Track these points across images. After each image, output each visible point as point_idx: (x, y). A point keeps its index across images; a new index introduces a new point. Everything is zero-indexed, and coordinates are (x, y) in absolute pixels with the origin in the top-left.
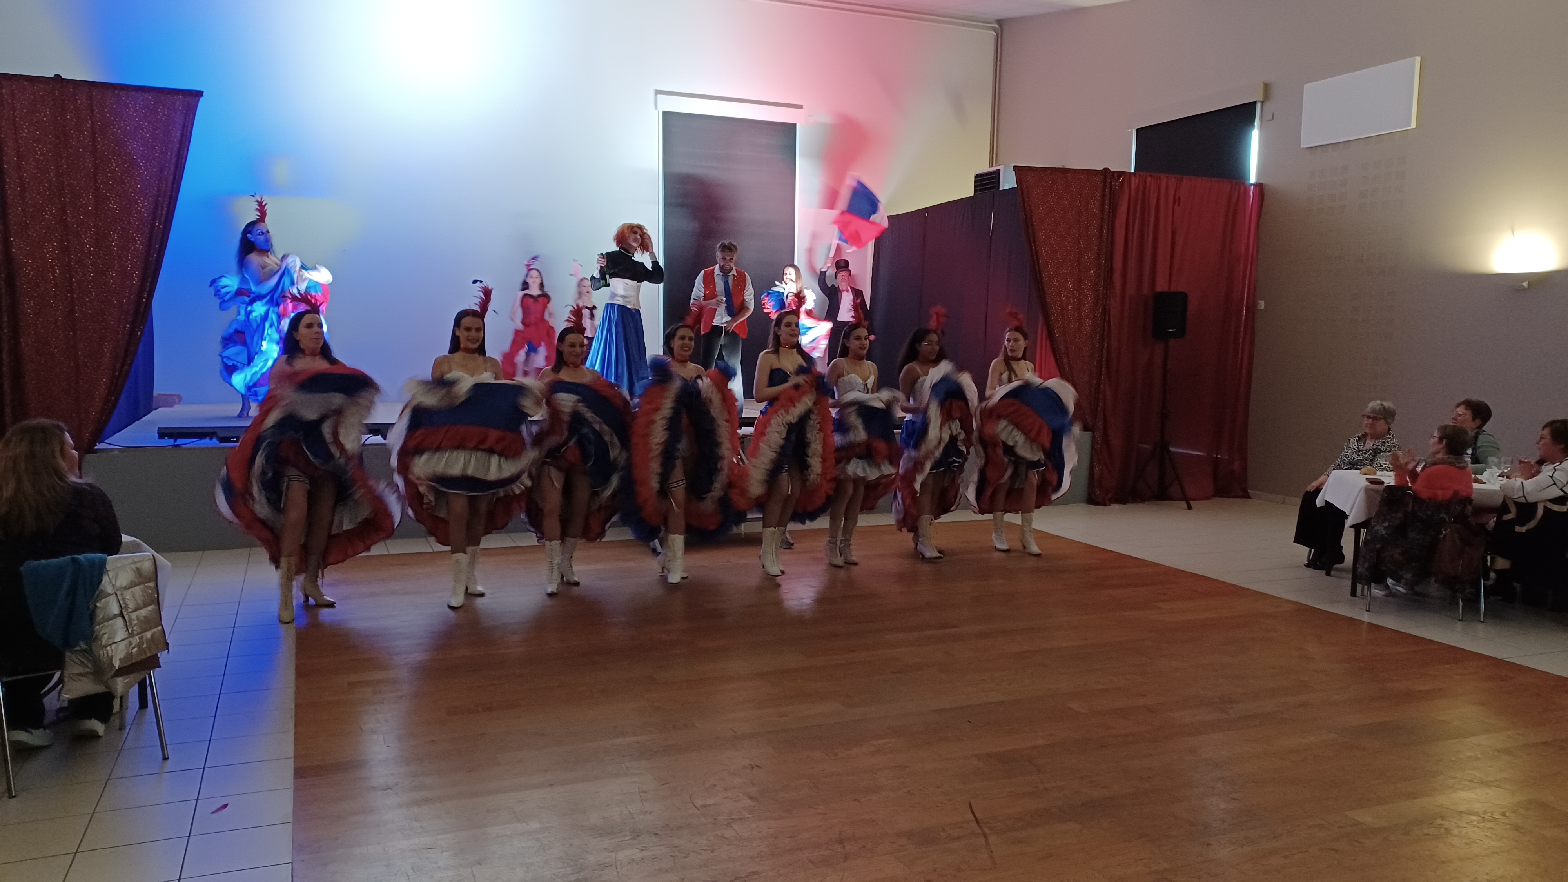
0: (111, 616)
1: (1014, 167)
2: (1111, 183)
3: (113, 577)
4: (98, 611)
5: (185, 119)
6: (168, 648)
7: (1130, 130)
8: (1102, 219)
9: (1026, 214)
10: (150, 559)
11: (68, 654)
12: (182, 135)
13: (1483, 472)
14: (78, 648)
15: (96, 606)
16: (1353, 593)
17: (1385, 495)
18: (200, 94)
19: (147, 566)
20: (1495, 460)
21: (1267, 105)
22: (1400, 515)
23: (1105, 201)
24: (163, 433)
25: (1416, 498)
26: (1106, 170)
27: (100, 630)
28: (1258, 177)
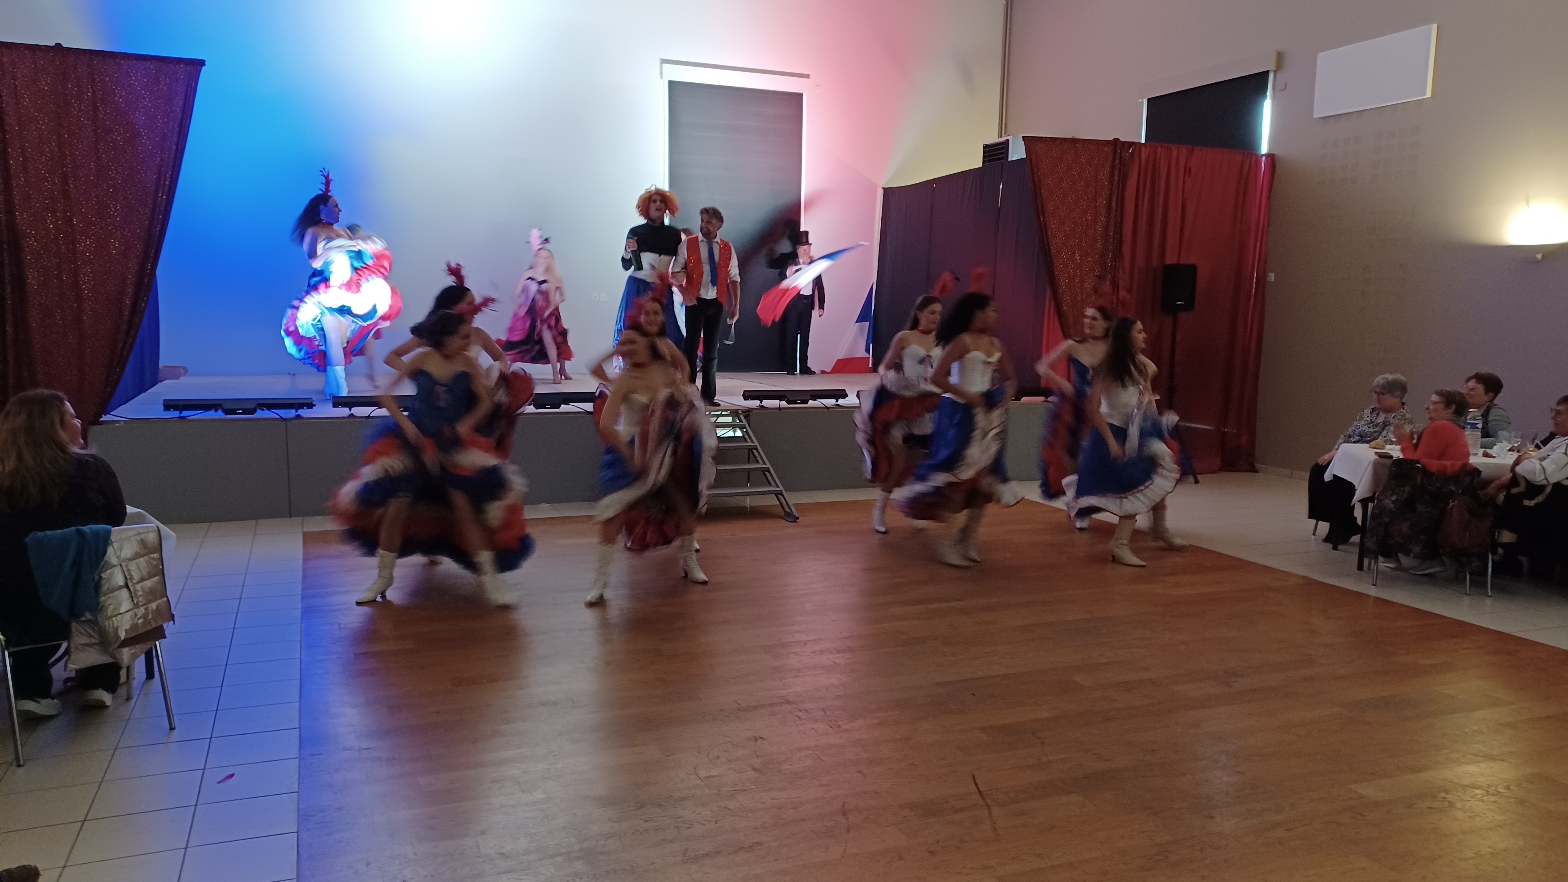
0: (116, 587)
1: (1023, 137)
2: (1121, 153)
3: (118, 548)
4: (104, 581)
5: (188, 89)
6: (173, 620)
7: (1140, 100)
8: (1111, 190)
9: (1034, 186)
10: (154, 531)
11: (74, 624)
12: (185, 104)
13: (1493, 447)
14: (84, 619)
15: (101, 577)
16: (1360, 567)
17: (1394, 469)
18: (202, 63)
19: (152, 537)
20: (1505, 433)
21: (1279, 75)
22: (1407, 488)
23: (1114, 172)
24: (169, 405)
25: (1425, 471)
26: (1116, 140)
27: (105, 601)
28: (1270, 147)
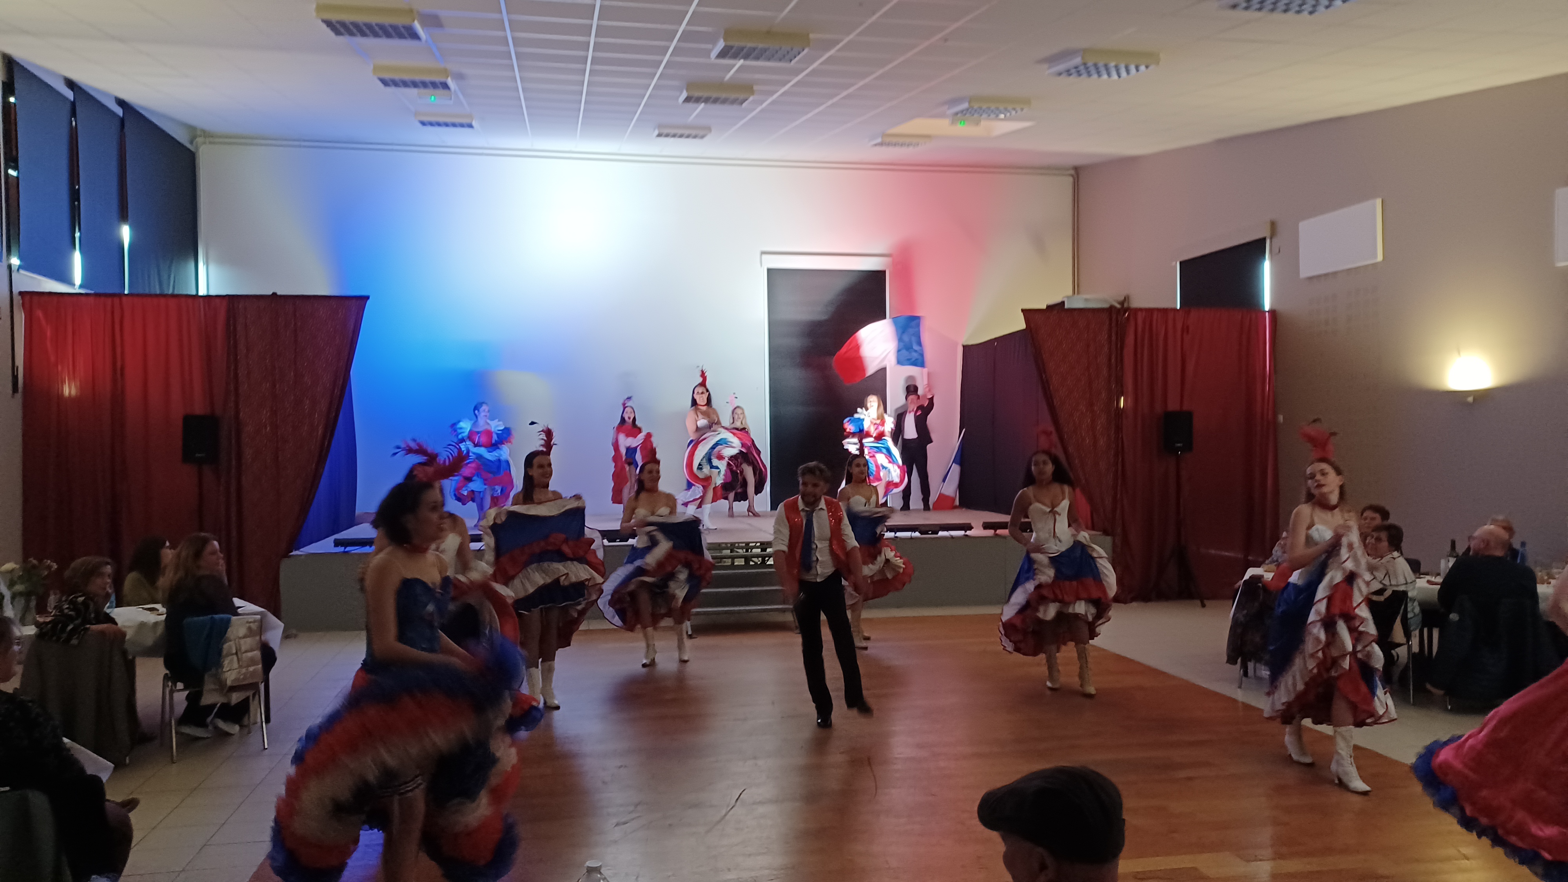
0: (231, 654)
1: (1022, 310)
3: (235, 630)
4: (223, 650)
5: (360, 313)
7: (1172, 264)
8: (1110, 349)
10: (259, 621)
15: (222, 647)
18: (367, 298)
19: (257, 624)
21: (1274, 240)
22: (1257, 604)
23: (1111, 334)
24: (338, 543)
26: (1112, 307)
27: (223, 662)
28: (1272, 304)
